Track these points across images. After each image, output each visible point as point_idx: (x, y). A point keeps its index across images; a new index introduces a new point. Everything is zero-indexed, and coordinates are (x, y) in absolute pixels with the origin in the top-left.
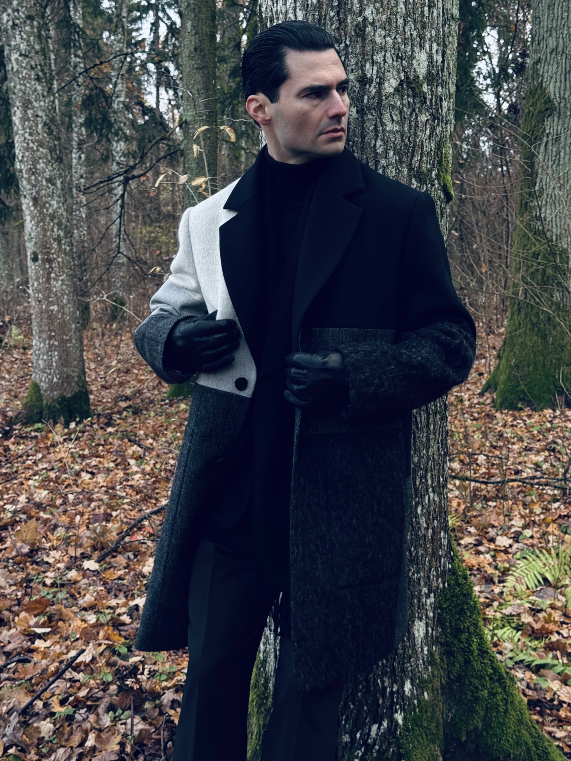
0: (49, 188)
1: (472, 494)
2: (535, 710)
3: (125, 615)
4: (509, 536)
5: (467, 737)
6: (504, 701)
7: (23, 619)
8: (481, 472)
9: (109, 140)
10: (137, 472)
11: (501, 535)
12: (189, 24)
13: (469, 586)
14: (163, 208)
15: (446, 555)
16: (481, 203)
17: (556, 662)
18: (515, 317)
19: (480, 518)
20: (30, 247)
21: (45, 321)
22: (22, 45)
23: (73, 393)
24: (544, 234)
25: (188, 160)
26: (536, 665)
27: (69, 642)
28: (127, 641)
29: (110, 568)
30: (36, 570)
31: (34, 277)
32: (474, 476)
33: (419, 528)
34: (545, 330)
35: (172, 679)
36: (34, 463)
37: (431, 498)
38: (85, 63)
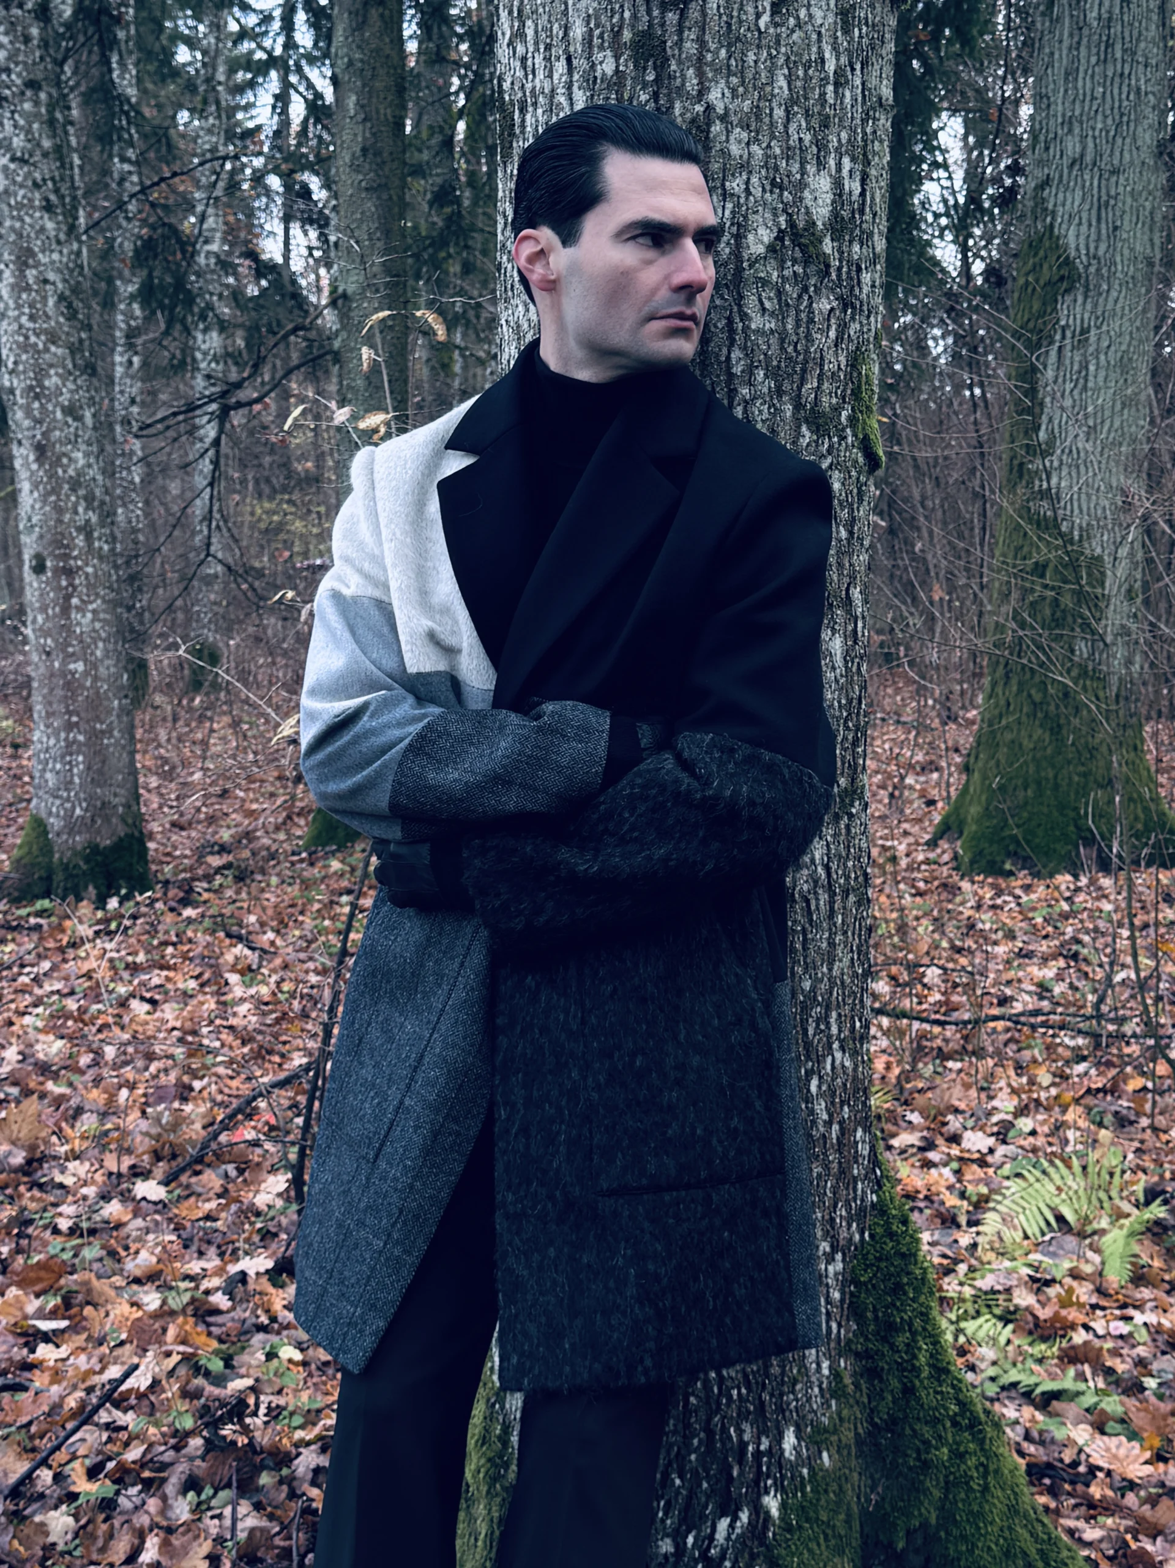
0: (69, 426)
1: (915, 1045)
2: (1041, 1484)
3: (220, 1293)
4: (989, 1130)
5: (907, 1542)
6: (981, 1469)
7: (12, 1301)
8: (931, 1000)
9: (187, 331)
10: (242, 1000)
11: (972, 1129)
12: (351, 101)
13: (912, 1237)
14: (296, 465)
15: (866, 1176)
16: (931, 461)
17: (1082, 1386)
18: (999, 690)
19: (930, 1095)
20: (30, 545)
21: (59, 692)
22: (15, 140)
23: (115, 839)
24: (1057, 526)
25: (349, 372)
26: (1043, 1393)
27: (105, 1349)
28: (224, 1347)
29: (188, 1196)
30: (40, 1200)
31: (37, 605)
32: (918, 1008)
33: (814, 1122)
34: (1058, 716)
35: (314, 1424)
36: (33, 980)
37: (838, 1062)
38: (140, 174)
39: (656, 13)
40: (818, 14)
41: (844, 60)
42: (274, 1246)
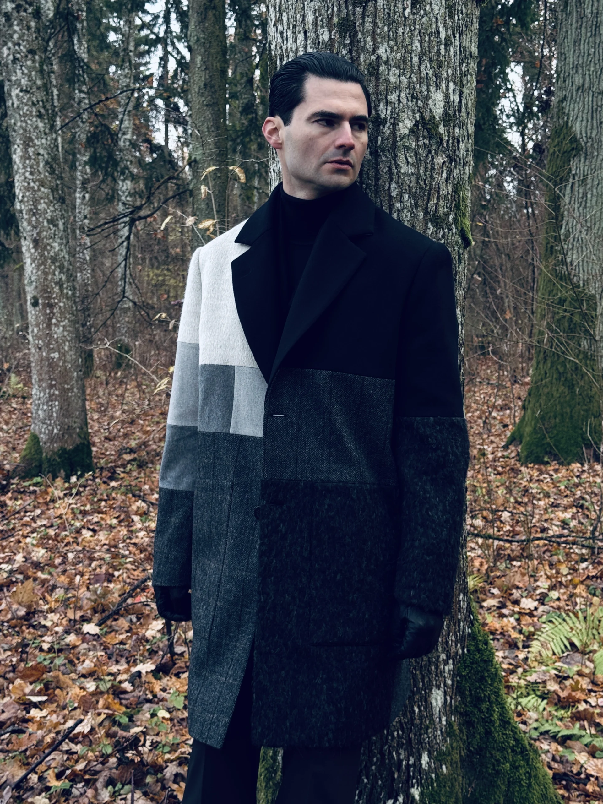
0: (51, 230)
1: (495, 553)
2: (560, 784)
3: (127, 683)
4: (534, 598)
6: (527, 775)
7: (17, 686)
8: (505, 529)
9: (115, 180)
10: (141, 529)
11: (526, 597)
12: (199, 59)
13: (490, 651)
14: (171, 250)
15: (465, 619)
16: (505, 246)
17: (583, 733)
18: (541, 366)
19: (503, 579)
20: (30, 292)
21: (46, 369)
22: (23, 81)
23: (75, 445)
24: (570, 280)
25: (197, 201)
26: (563, 736)
27: (66, 712)
28: (129, 710)
29: (111, 632)
30: (33, 634)
31: (34, 323)
32: (498, 534)
34: (572, 380)
35: (176, 751)
36: (32, 519)
38: (89, 99)
39: (350, 8)
40: (436, 8)
41: (450, 32)
42: (156, 658)
